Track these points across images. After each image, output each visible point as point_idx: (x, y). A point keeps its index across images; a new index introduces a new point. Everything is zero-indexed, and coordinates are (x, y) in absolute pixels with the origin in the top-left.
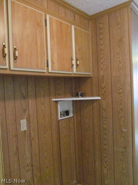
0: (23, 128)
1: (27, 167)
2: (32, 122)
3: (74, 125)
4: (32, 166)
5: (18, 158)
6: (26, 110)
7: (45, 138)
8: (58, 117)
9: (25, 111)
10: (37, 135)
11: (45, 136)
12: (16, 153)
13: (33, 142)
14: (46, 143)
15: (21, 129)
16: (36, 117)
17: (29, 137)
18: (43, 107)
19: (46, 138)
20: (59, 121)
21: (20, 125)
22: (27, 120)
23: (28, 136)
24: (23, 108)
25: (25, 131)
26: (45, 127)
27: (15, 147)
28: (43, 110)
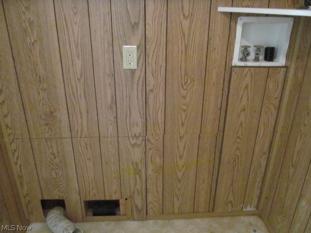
0: (128, 63)
1: (133, 138)
2: (151, 56)
3: (283, 89)
4: (146, 140)
5: (116, 118)
6: (136, 24)
7: (185, 97)
8: (231, 59)
9: (134, 26)
10: (163, 85)
11: (184, 92)
12: (111, 108)
13: (151, 97)
14: (184, 108)
15: (122, 65)
16: (163, 45)
17: (142, 85)
18: (186, 24)
19: (188, 98)
20: (232, 67)
21: (122, 57)
22: (138, 48)
23: (141, 83)
24: (130, 20)
25: (133, 72)
26: (186, 74)
27: (109, 95)
28: (186, 33)
